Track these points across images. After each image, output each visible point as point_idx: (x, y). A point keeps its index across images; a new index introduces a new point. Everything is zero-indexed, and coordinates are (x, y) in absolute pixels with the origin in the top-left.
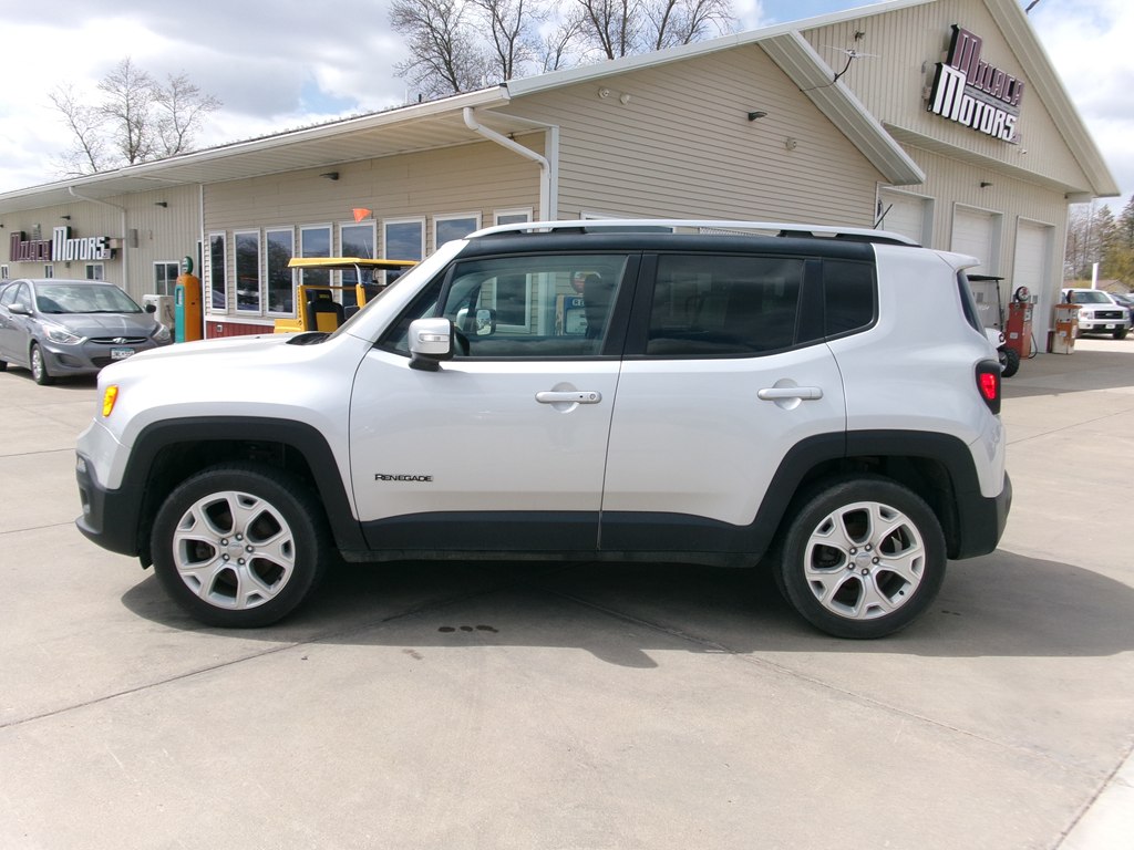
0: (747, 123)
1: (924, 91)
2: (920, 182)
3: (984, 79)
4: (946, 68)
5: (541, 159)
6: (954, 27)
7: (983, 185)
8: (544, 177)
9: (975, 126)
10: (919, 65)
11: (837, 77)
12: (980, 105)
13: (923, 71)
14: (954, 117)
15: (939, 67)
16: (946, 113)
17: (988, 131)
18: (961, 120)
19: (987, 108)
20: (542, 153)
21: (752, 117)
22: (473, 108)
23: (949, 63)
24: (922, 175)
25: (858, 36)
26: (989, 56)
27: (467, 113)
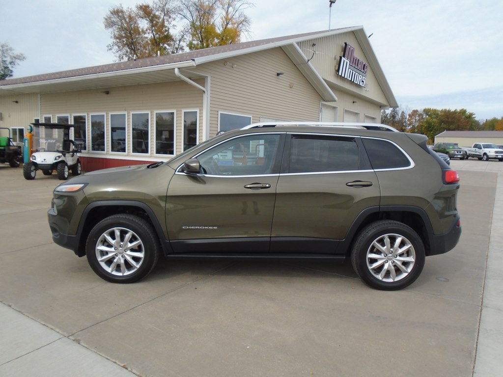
0: (276, 77)
1: (335, 67)
2: (335, 101)
3: (355, 62)
4: (343, 58)
5: (204, 89)
6: (346, 43)
7: (354, 102)
8: (205, 96)
9: (353, 80)
10: (334, 57)
11: (308, 61)
12: (354, 72)
13: (335, 59)
14: (346, 77)
15: (341, 58)
16: (343, 76)
17: (357, 83)
18: (348, 78)
19: (356, 74)
20: (204, 87)
21: (278, 74)
22: (179, 68)
23: (344, 56)
24: (336, 98)
25: (314, 45)
26: (357, 54)
27: (176, 71)
